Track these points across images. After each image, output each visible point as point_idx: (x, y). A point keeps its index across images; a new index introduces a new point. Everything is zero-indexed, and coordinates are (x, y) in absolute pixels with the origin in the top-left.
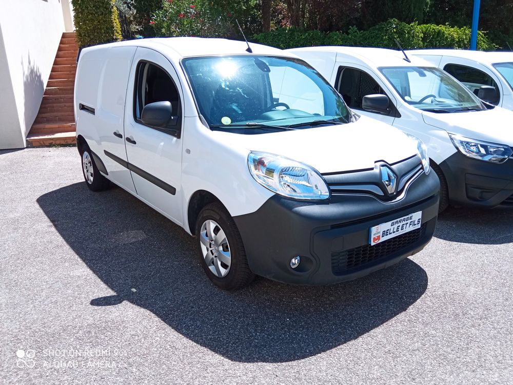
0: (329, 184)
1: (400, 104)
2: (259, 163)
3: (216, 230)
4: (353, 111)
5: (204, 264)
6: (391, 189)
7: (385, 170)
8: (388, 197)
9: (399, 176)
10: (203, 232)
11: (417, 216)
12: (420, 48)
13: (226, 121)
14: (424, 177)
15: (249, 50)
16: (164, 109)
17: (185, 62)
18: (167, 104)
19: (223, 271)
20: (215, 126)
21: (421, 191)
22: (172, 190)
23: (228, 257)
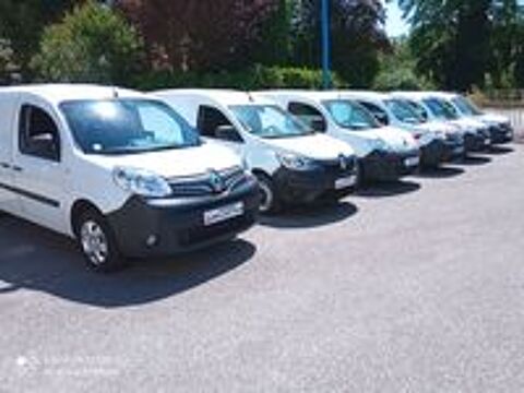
0: (172, 185)
1: (245, 134)
2: (122, 174)
3: (94, 228)
4: (203, 138)
5: (86, 256)
6: (218, 187)
7: (214, 177)
8: (215, 193)
9: (224, 179)
10: (84, 232)
11: (239, 205)
12: (282, 88)
13: (97, 147)
14: (244, 180)
15: (116, 95)
16: (46, 141)
17: (62, 105)
18: (48, 136)
19: (101, 259)
20: (88, 150)
21: (241, 189)
22: (56, 204)
23: (104, 247)
